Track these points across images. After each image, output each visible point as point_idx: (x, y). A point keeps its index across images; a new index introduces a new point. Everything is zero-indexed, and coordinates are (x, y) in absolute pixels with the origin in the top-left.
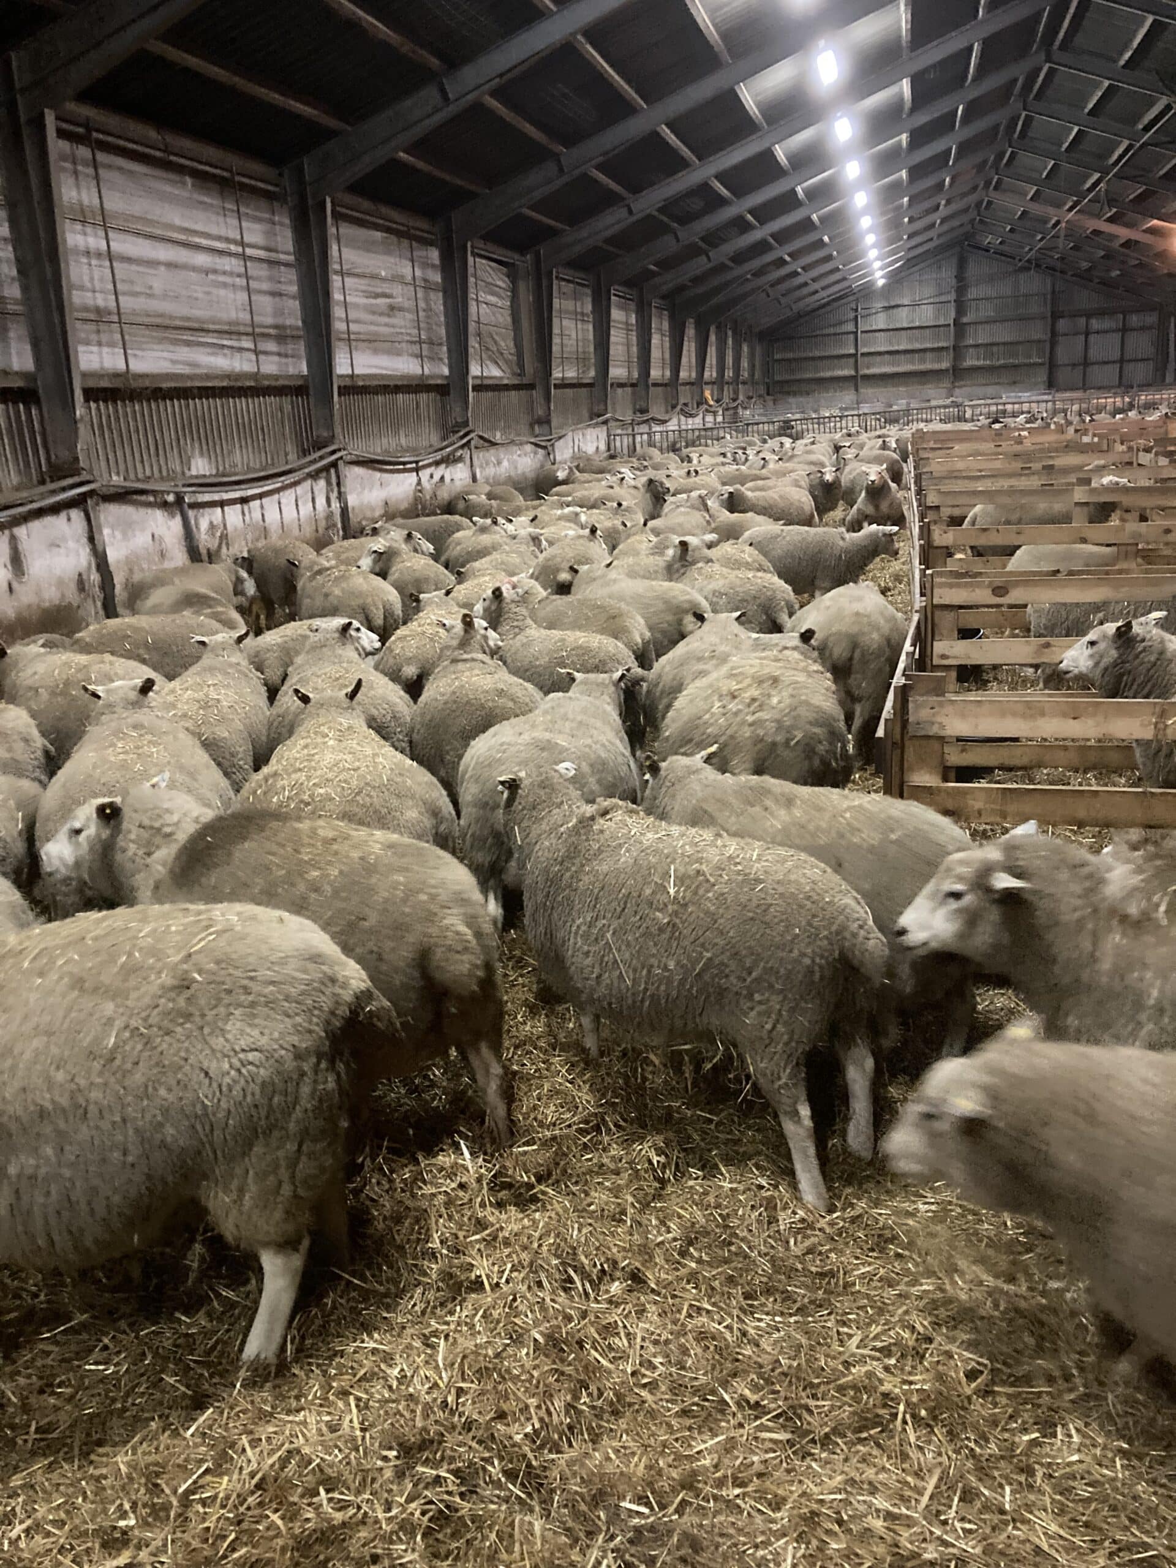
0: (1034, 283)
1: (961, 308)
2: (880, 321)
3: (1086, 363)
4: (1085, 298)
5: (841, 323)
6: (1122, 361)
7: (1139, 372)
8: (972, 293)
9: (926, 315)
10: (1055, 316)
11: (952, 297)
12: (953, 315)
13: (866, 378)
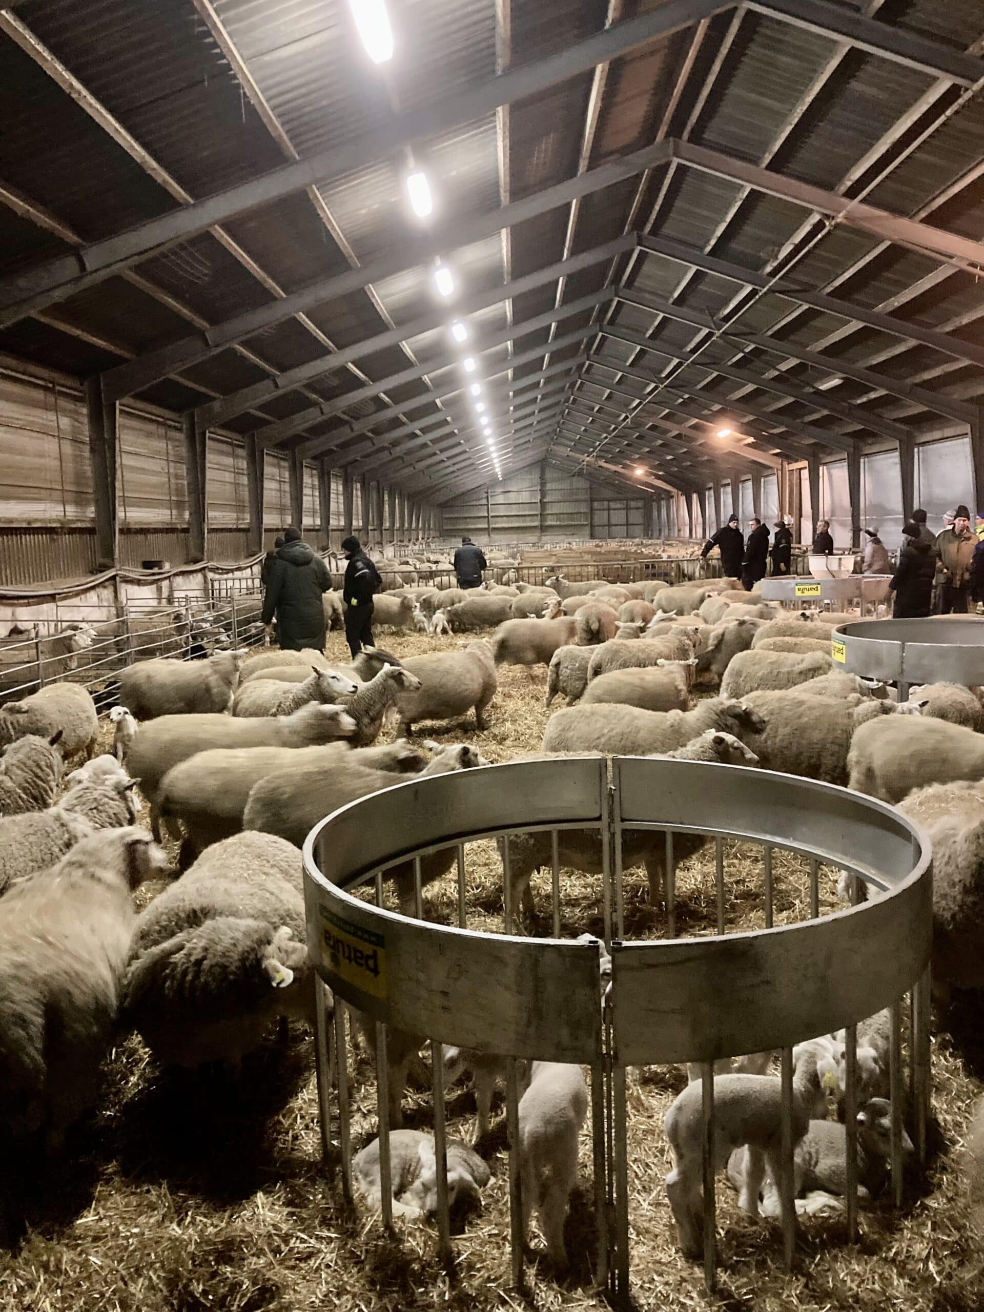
0: (581, 484)
1: (543, 495)
2: (500, 499)
3: (609, 525)
4: (607, 493)
5: (480, 499)
6: (627, 525)
7: (638, 530)
8: (549, 486)
9: (525, 497)
10: (592, 500)
11: (538, 488)
12: (539, 497)
13: (495, 529)
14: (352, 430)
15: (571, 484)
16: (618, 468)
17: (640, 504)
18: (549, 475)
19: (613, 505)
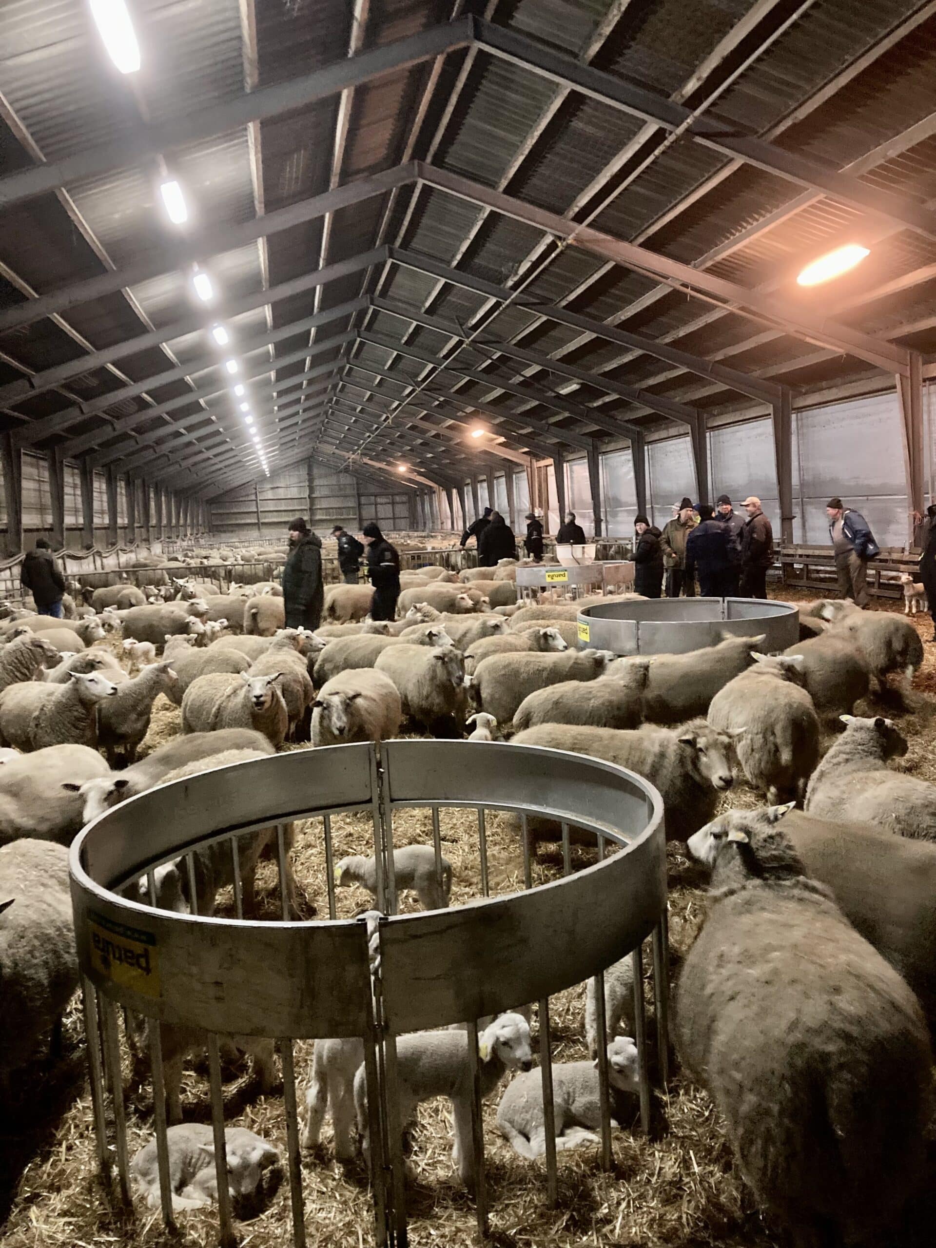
0: (346, 480)
1: (311, 490)
2: (269, 495)
4: (373, 489)
5: (248, 495)
6: (394, 518)
7: (403, 523)
8: (316, 482)
9: (294, 492)
10: (359, 495)
11: (307, 483)
12: (307, 493)
13: (264, 524)
14: (114, 430)
15: (338, 481)
16: (382, 465)
17: (404, 498)
18: (315, 471)
19: (379, 500)
